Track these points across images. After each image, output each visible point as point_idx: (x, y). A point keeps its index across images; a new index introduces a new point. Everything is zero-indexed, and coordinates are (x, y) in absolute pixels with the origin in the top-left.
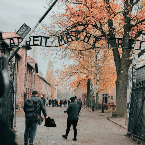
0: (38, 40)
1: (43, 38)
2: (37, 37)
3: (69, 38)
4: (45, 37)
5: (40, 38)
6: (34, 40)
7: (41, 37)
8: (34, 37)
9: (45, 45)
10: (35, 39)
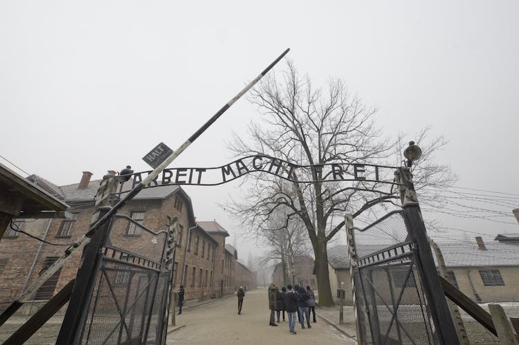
0: (185, 175)
1: (194, 170)
2: (185, 169)
3: (242, 168)
4: (197, 169)
5: (189, 171)
6: (178, 175)
7: (192, 169)
8: (179, 170)
9: (197, 183)
10: (180, 173)
